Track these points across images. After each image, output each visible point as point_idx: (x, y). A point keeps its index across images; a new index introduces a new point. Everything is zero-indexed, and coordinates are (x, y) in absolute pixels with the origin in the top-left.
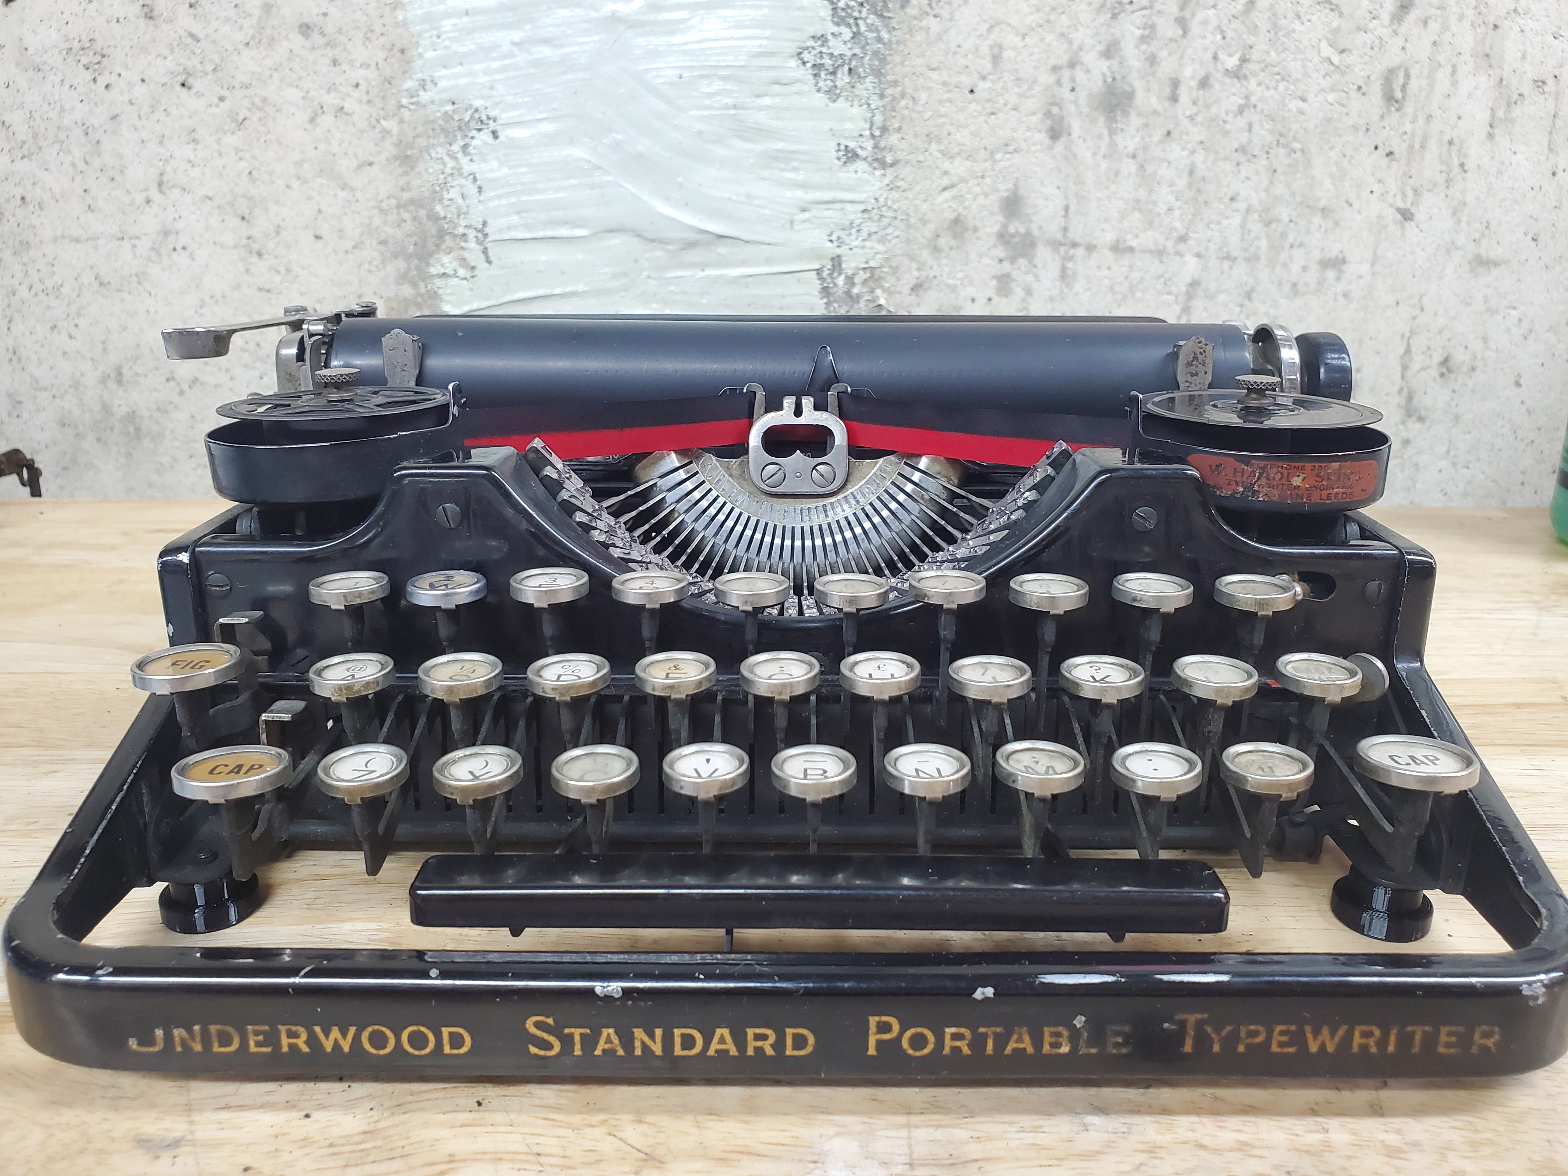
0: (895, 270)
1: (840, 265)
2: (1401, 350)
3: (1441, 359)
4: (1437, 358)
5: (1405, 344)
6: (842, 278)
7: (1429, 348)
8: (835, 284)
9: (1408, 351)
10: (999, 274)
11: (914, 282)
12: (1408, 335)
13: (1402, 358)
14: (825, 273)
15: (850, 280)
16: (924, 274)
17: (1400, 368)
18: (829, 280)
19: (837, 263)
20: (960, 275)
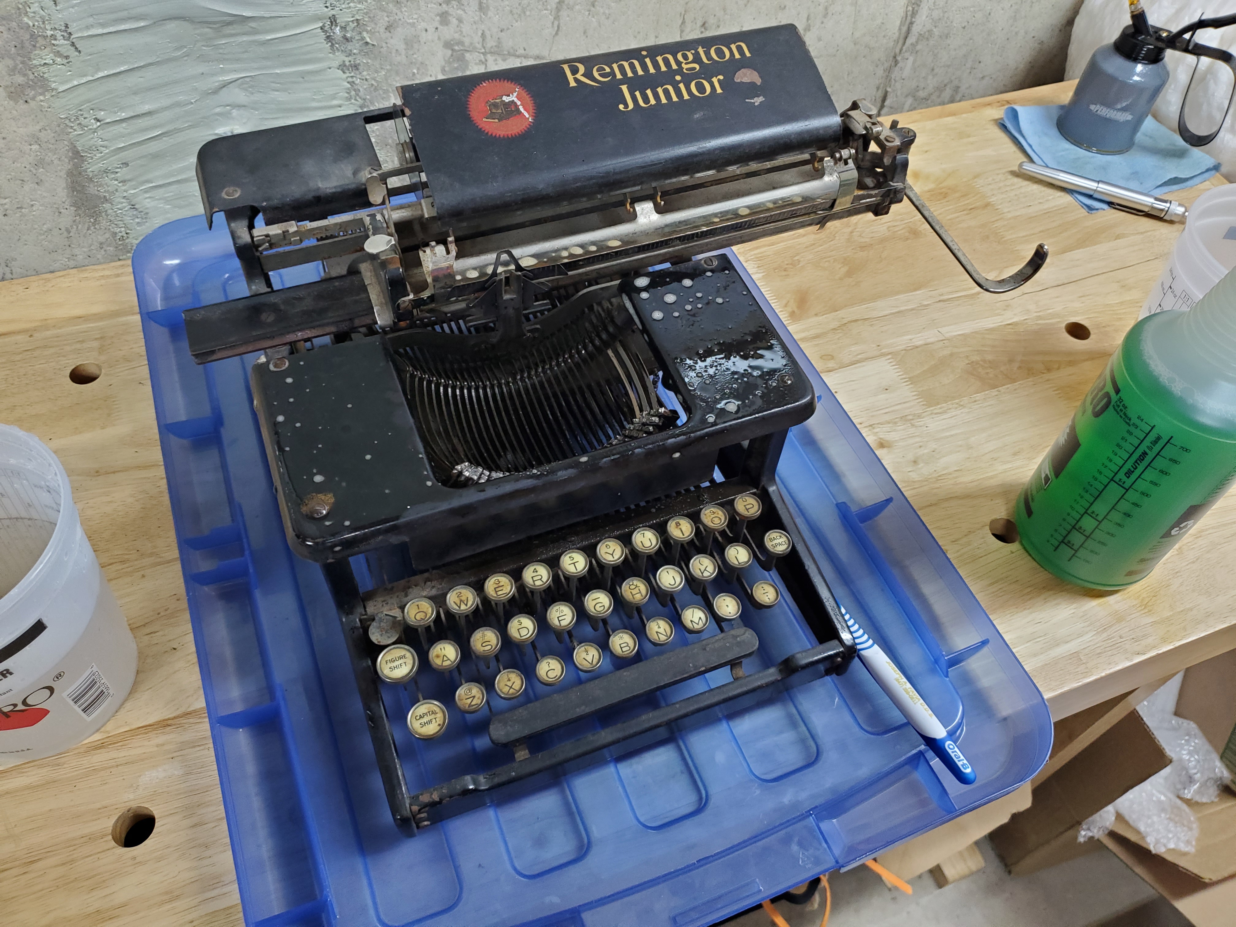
0: (372, 19)
1: (335, 21)
2: (680, 22)
3: (702, 24)
4: (699, 23)
5: (682, 19)
6: (338, 28)
7: (695, 19)
8: (334, 33)
9: (683, 22)
10: (440, 12)
11: (387, 24)
12: (683, 13)
13: (680, 26)
14: (327, 28)
15: (343, 28)
16: (392, 18)
17: (679, 32)
18: (330, 31)
19: (333, 21)
20: (415, 16)
